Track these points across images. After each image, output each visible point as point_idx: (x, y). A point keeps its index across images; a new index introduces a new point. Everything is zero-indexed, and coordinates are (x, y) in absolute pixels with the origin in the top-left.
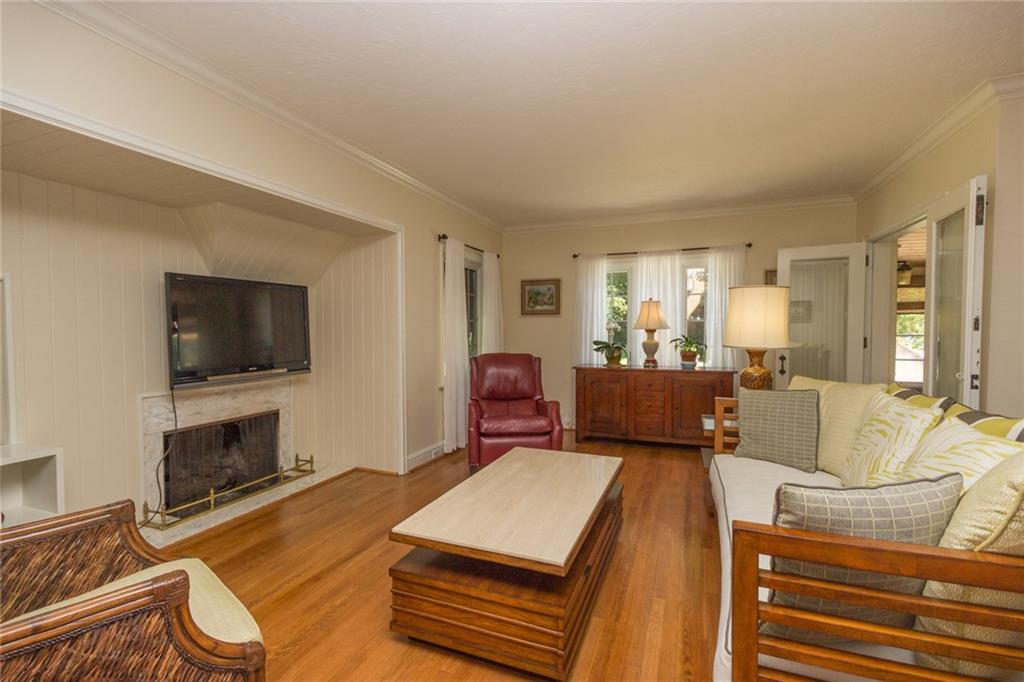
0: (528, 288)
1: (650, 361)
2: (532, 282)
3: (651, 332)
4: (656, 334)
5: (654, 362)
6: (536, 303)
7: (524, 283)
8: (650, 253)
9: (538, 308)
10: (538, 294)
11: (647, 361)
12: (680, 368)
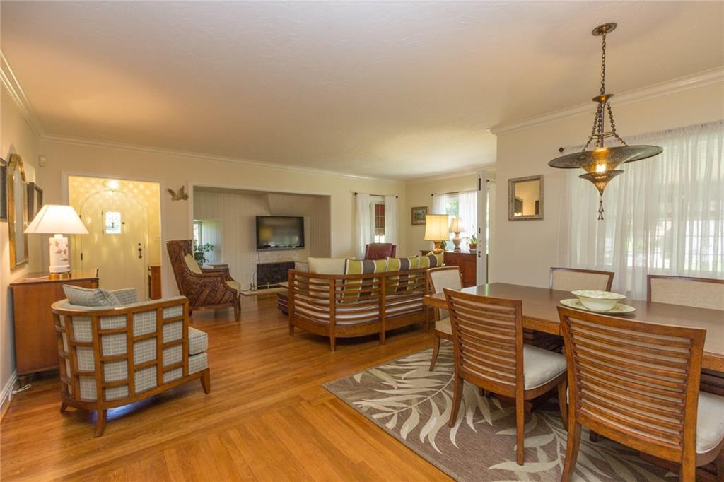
0: (415, 211)
1: (457, 249)
2: (416, 208)
3: (457, 233)
4: (460, 235)
5: (459, 249)
6: (418, 219)
7: (413, 209)
8: (464, 192)
9: (419, 221)
10: (419, 214)
11: (456, 249)
12: (469, 252)
